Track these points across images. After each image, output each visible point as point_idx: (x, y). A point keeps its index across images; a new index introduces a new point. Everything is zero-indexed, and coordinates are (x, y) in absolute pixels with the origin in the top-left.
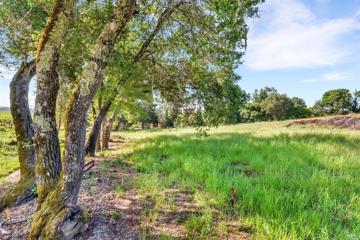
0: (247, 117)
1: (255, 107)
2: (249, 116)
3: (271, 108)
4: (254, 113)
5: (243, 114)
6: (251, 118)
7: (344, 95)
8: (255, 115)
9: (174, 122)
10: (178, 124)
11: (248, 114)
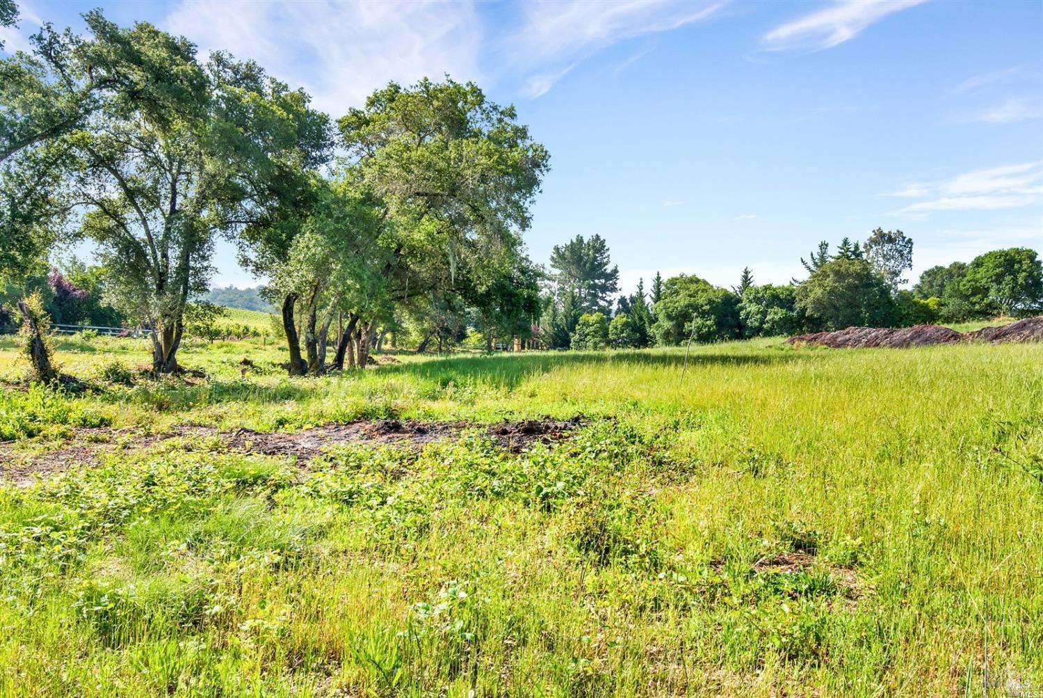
0: (757, 324)
1: (781, 296)
2: (762, 322)
3: (818, 300)
4: (776, 314)
5: (748, 314)
6: (765, 326)
7: (1016, 266)
8: (777, 318)
9: (571, 334)
10: (581, 340)
11: (759, 316)
